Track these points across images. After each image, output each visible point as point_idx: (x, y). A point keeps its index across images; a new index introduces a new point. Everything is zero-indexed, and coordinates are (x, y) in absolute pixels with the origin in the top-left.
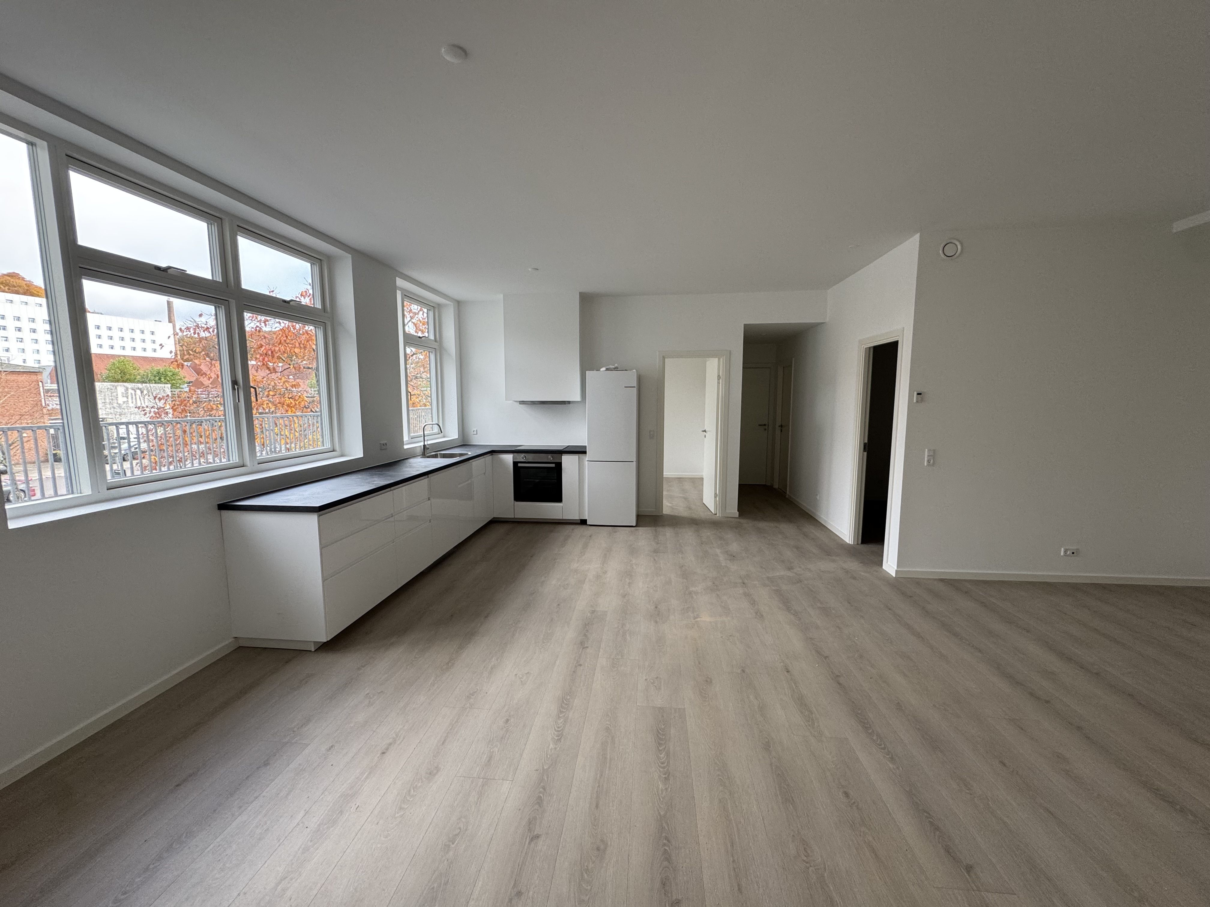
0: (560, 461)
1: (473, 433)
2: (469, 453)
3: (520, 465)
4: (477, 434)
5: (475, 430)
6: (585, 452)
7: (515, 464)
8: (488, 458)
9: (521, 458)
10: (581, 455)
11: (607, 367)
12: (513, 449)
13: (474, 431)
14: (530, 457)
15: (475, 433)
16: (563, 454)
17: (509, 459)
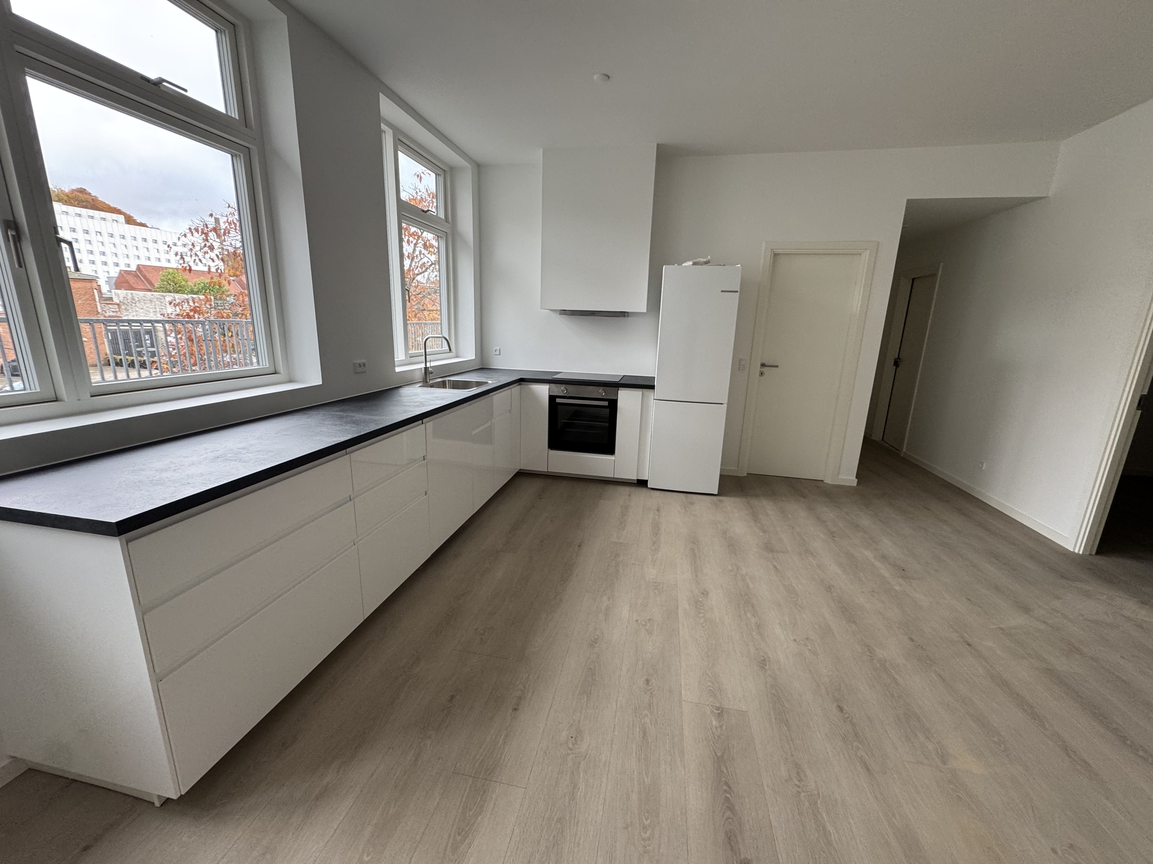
0: (615, 398)
1: (494, 353)
2: (490, 382)
3: (558, 400)
4: (500, 355)
5: (498, 348)
6: (652, 387)
7: (552, 399)
8: (515, 389)
9: (559, 390)
10: (645, 391)
11: (696, 260)
12: (549, 377)
13: (495, 351)
14: (573, 390)
15: (498, 353)
16: (620, 388)
17: (543, 391)
